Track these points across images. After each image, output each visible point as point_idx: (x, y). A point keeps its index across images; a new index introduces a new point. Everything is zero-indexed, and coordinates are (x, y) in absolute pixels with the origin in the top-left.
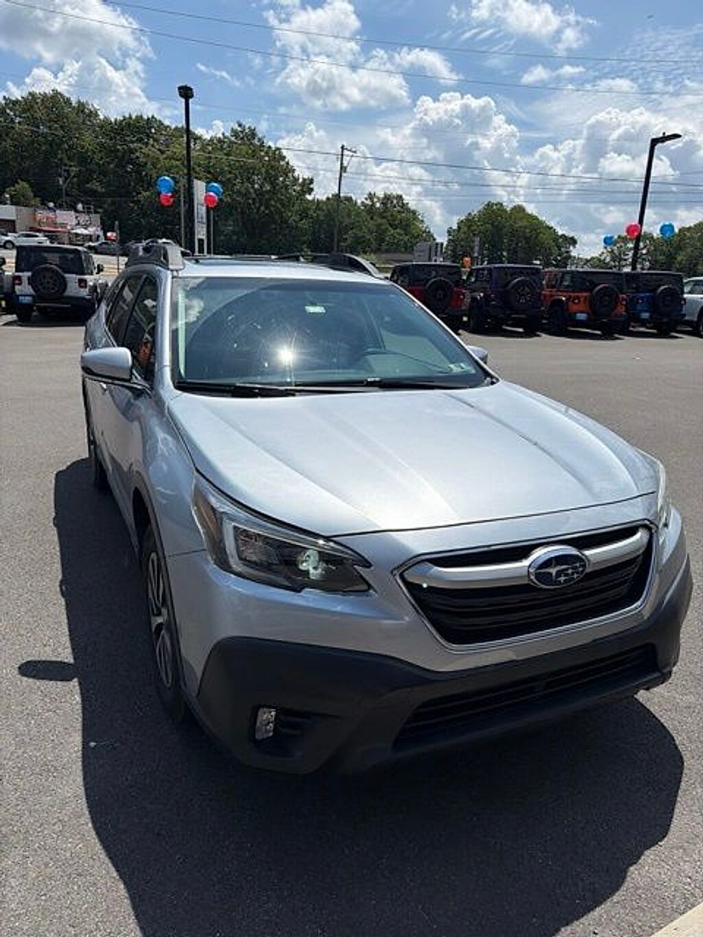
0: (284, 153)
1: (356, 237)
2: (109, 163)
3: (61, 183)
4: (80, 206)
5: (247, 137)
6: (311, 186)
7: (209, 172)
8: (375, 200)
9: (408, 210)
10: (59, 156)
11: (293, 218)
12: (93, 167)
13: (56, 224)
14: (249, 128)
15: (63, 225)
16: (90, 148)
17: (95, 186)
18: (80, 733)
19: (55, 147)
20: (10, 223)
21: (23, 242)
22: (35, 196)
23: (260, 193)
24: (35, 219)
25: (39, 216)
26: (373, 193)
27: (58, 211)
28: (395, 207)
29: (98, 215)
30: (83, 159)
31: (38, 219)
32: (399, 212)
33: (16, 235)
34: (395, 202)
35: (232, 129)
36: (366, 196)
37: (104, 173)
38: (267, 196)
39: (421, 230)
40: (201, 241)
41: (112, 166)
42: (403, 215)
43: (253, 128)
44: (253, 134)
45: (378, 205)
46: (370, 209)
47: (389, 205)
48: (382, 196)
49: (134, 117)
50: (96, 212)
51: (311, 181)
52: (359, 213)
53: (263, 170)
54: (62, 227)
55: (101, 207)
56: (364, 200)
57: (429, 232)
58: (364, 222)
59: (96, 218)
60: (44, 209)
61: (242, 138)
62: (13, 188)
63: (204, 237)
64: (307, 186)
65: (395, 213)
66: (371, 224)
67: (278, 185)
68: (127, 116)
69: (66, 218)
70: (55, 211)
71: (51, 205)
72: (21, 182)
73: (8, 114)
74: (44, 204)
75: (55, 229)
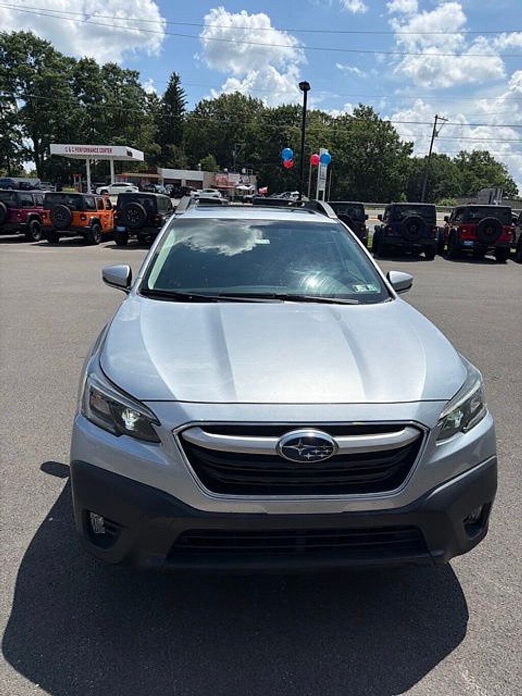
0: (393, 124)
1: (446, 185)
2: (266, 139)
3: (234, 154)
4: (244, 170)
5: (365, 114)
6: (412, 148)
7: (335, 142)
8: (466, 156)
9: (494, 164)
10: (235, 137)
11: (393, 173)
12: (256, 142)
13: (227, 182)
14: (368, 108)
15: (232, 184)
16: (255, 130)
17: (256, 156)
18: (49, 511)
19: (233, 130)
20: (199, 183)
21: (206, 195)
22: (217, 164)
23: (371, 155)
24: (214, 180)
25: (217, 178)
26: (464, 150)
27: (230, 174)
28: (482, 161)
29: (255, 177)
30: (250, 138)
31: (217, 180)
32: (485, 164)
33: (202, 191)
34: (482, 157)
35: (355, 110)
36: (458, 154)
37: (262, 146)
38: (376, 157)
39: (504, 178)
40: (321, 192)
41: (267, 141)
42: (489, 167)
43: (370, 107)
44: (370, 111)
45: (468, 160)
46: (461, 164)
47: (477, 160)
48: (471, 153)
49: (286, 105)
50: (254, 174)
51: (412, 145)
52: (451, 167)
53: (375, 138)
54: (231, 185)
55: (257, 170)
56: (456, 157)
57: (511, 180)
58: (454, 174)
59: (253, 178)
60: (221, 173)
61: (362, 116)
62: (204, 160)
63: (324, 190)
64: (409, 148)
65: (482, 166)
66: (460, 175)
67: (384, 148)
68: (281, 106)
69: (234, 178)
70: (227, 174)
71: (226, 170)
72: (210, 155)
73: (206, 111)
74: (221, 169)
75: (226, 187)
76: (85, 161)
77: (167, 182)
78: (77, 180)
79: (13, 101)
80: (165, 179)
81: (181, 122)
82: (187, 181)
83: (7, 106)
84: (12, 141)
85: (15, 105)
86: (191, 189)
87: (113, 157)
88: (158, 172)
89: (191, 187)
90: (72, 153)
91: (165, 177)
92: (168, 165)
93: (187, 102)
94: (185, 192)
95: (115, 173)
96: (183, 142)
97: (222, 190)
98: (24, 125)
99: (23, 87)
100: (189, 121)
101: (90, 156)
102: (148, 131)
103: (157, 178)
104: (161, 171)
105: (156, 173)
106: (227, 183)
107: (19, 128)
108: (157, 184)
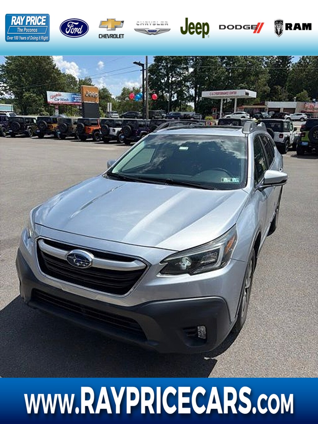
20: (293, 110)
22: (309, 96)
24: (305, 107)
27: (317, 103)
31: (306, 106)
60: (310, 102)
62: (299, 94)
70: (315, 103)
71: (314, 100)
72: (304, 90)
73: (307, 61)
74: (311, 99)
75: (312, 111)
76: (220, 100)
77: (270, 110)
78: (215, 112)
79: (187, 69)
80: (269, 108)
81: (288, 71)
82: (284, 109)
83: (184, 72)
84: (184, 92)
85: (188, 71)
86: (286, 114)
87: (237, 96)
88: (266, 104)
89: (286, 113)
90: (213, 96)
91: (269, 107)
92: (274, 99)
93: (293, 57)
94: (281, 116)
95: (237, 106)
96: (287, 83)
97: (307, 113)
98: (191, 82)
99: (193, 61)
100: (293, 69)
101: (223, 97)
102: (264, 78)
103: (264, 108)
104: (267, 103)
105: (264, 105)
106: (314, 108)
107: (188, 84)
108: (264, 111)
